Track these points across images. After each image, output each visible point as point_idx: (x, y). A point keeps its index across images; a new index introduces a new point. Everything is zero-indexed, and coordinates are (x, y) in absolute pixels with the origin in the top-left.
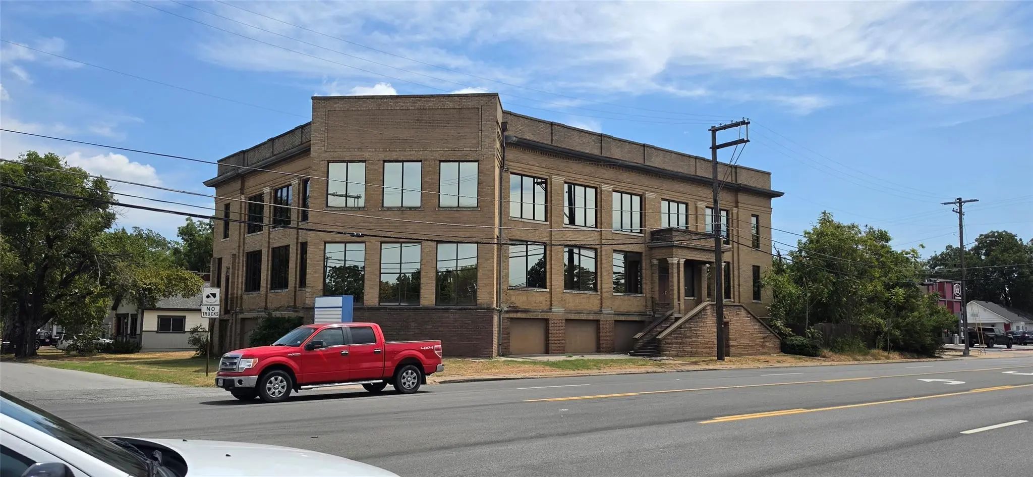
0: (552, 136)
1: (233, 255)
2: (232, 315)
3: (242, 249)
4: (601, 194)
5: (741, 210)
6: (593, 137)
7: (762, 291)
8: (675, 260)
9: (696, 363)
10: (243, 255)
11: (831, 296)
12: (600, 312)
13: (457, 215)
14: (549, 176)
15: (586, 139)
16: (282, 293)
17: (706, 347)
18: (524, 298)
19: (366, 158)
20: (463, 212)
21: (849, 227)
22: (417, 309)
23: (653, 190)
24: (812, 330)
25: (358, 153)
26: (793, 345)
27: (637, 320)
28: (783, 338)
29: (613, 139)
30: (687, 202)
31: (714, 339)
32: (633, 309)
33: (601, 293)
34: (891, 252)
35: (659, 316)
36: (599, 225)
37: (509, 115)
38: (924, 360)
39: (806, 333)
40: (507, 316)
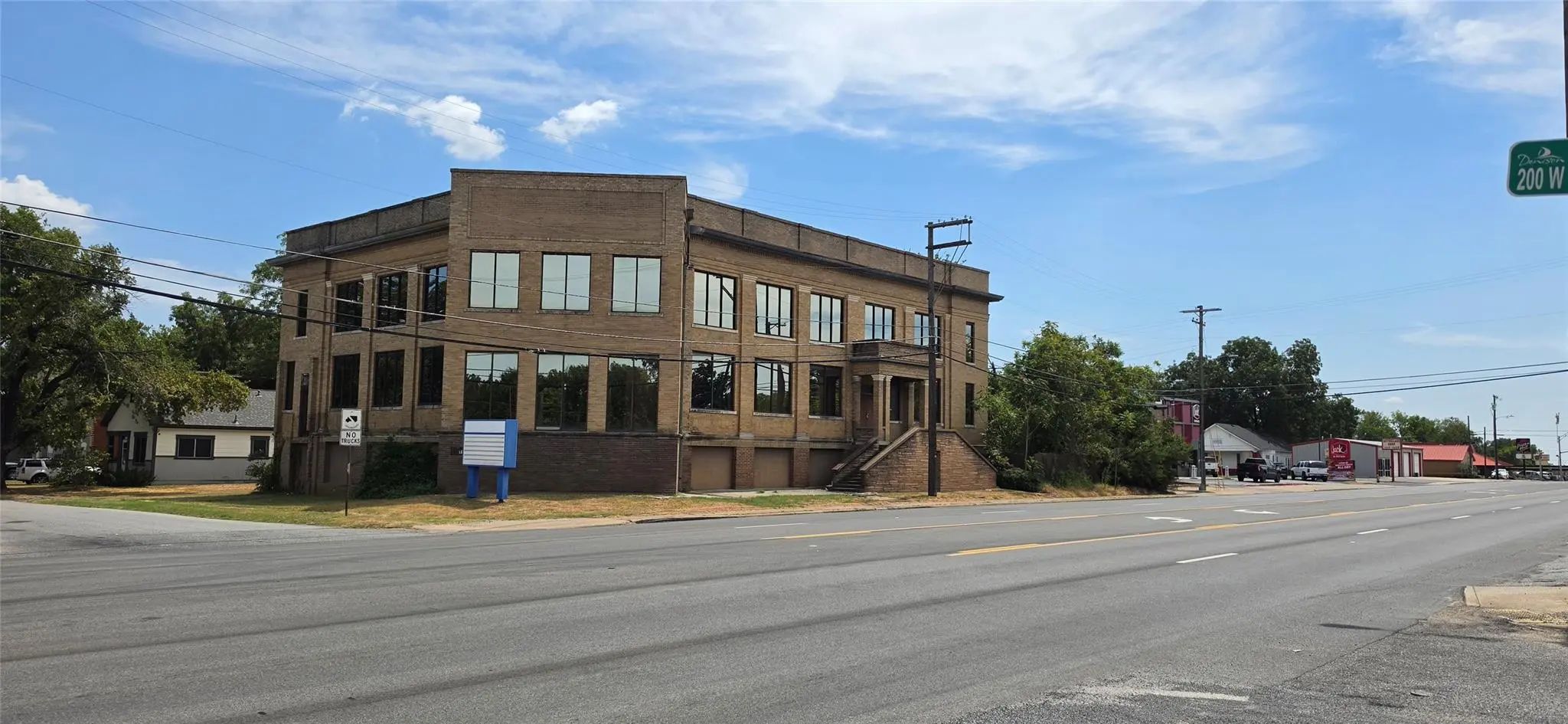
0: (743, 227)
1: (314, 359)
2: (313, 438)
3: (327, 351)
4: (798, 297)
5: (955, 317)
6: (790, 228)
7: (976, 414)
8: (881, 378)
9: (905, 499)
10: (329, 360)
11: (1053, 421)
12: (794, 440)
13: (634, 322)
14: (739, 274)
15: (781, 230)
16: (392, 411)
17: (914, 481)
18: (707, 423)
19: (521, 249)
20: (641, 319)
21: (1075, 340)
22: (583, 435)
23: (857, 292)
24: (1033, 461)
25: (510, 242)
26: (1010, 478)
27: (835, 448)
28: (999, 470)
29: (812, 230)
30: (894, 306)
31: (924, 471)
32: (832, 435)
33: (796, 416)
34: (1123, 369)
35: (861, 443)
36: (795, 334)
37: (694, 200)
38: (1154, 496)
39: (1025, 464)
40: (689, 443)
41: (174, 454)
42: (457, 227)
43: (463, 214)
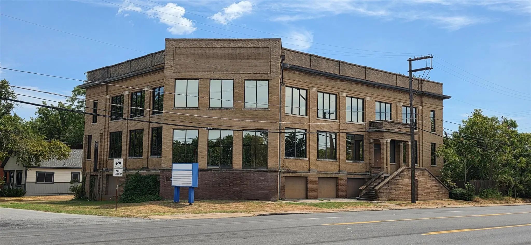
0: (310, 63)
1: (101, 134)
2: (100, 172)
3: (107, 130)
4: (339, 99)
5: (424, 108)
6: (335, 63)
7: (437, 159)
8: (385, 140)
9: (399, 205)
10: (108, 134)
11: (480, 163)
12: (338, 173)
13: (255, 113)
14: (309, 88)
15: (330, 64)
16: (138, 159)
18: (293, 164)
19: (199, 77)
20: (259, 111)
21: (492, 119)
22: (231, 171)
23: (370, 95)
24: (469, 184)
25: (194, 74)
26: (457, 194)
27: (361, 177)
28: (450, 189)
29: (346, 64)
30: (391, 103)
31: (409, 190)
32: (359, 171)
33: (339, 161)
34: (518, 134)
35: (374, 175)
36: (338, 118)
37: (285, 50)
39: (464, 186)
40: (284, 175)
41: (35, 181)
42: (168, 67)
43: (171, 61)
